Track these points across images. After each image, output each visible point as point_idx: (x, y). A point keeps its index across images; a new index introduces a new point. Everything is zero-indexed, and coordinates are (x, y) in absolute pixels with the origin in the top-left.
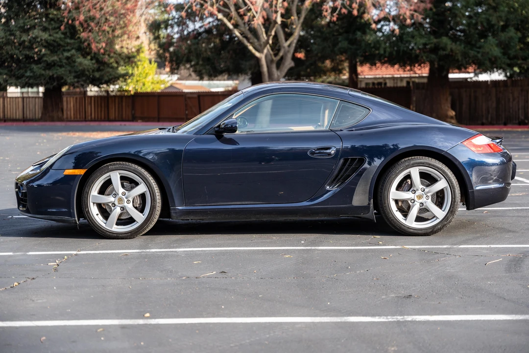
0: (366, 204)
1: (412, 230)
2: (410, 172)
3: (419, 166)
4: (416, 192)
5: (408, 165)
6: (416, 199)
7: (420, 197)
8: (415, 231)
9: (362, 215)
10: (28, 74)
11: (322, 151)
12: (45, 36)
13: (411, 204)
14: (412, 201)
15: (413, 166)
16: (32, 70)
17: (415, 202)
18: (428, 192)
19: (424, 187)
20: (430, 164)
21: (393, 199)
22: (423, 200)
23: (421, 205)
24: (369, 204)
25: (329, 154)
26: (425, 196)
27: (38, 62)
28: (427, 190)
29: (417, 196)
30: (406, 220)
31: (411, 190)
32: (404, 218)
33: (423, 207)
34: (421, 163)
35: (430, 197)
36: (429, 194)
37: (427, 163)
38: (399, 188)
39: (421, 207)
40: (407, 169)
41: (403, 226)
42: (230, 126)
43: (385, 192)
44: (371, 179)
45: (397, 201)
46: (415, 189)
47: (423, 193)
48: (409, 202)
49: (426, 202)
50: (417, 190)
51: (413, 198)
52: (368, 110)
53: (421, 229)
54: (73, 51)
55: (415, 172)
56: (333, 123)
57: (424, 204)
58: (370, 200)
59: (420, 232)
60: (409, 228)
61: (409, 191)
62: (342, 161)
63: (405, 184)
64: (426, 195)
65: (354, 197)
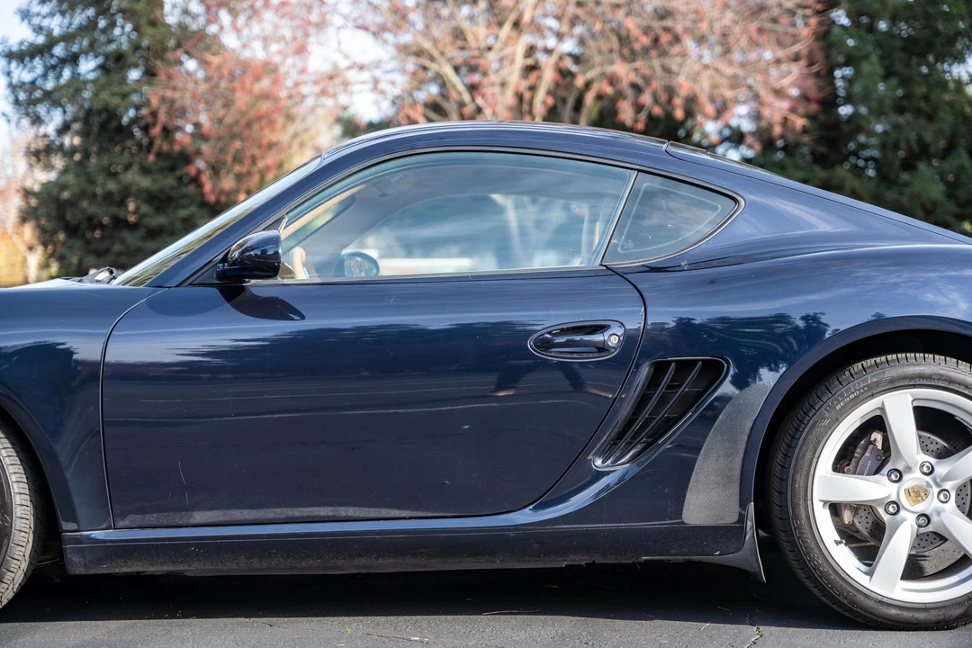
0: (730, 518)
1: (893, 612)
2: (882, 409)
3: (914, 386)
4: (905, 477)
5: (877, 384)
6: (904, 501)
7: (918, 494)
8: (906, 614)
9: (717, 557)
10: (117, 247)
11: (577, 338)
12: (146, 182)
13: (886, 517)
14: (891, 509)
15: (895, 385)
16: (123, 242)
17: (903, 513)
18: (946, 478)
19: (933, 460)
20: (951, 381)
21: (825, 502)
22: (930, 504)
23: (923, 520)
24: (742, 519)
25: (602, 348)
26: (936, 490)
27: (133, 227)
28: (942, 468)
29: (908, 492)
30: (870, 574)
31: (885, 470)
32: (864, 568)
33: (930, 528)
34: (921, 376)
35: (953, 495)
36: (948, 485)
37: (941, 377)
38: (844, 461)
39: (922, 530)
40: (873, 396)
41: (861, 598)
42: (259, 253)
43: (798, 477)
44: (748, 431)
45: (835, 509)
46: (900, 467)
47: (928, 479)
48: (881, 511)
49: (939, 513)
50: (909, 469)
51: (894, 498)
52: (732, 203)
53: (925, 608)
54: (193, 209)
55: (899, 409)
56: (616, 245)
57: (934, 519)
58: (743, 505)
59: (922, 616)
60: (881, 602)
61: (877, 472)
62: (645, 371)
63: (865, 449)
64: (938, 485)
65: (688, 495)
